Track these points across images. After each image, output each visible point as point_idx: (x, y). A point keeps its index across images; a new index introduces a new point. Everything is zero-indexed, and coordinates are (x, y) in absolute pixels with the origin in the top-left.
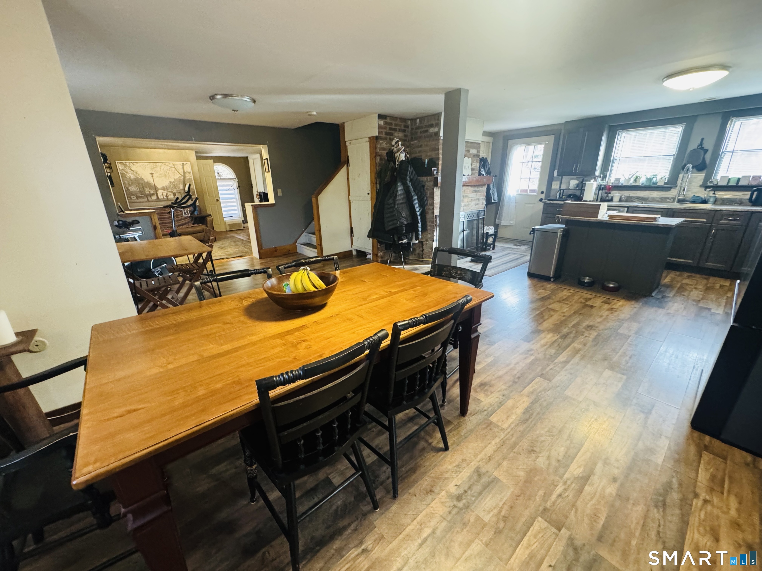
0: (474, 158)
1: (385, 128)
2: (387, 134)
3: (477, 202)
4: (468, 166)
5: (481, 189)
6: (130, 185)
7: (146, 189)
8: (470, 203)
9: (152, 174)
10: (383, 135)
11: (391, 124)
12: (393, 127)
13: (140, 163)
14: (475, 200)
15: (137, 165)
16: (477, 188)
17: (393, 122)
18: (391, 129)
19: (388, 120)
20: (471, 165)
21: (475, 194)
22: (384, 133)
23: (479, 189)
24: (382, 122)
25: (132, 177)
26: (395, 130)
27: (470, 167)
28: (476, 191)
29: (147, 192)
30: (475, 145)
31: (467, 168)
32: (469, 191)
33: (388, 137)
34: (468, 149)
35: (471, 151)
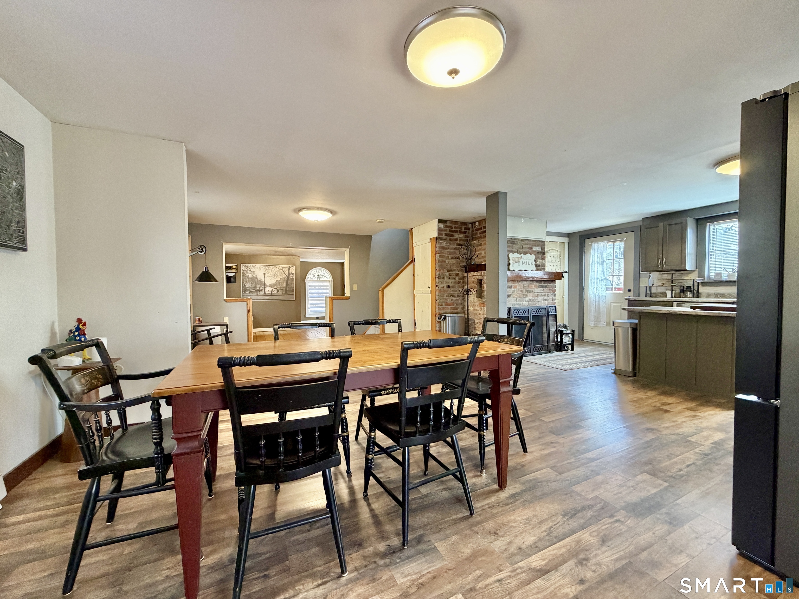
0: (538, 255)
1: (446, 231)
2: (446, 235)
3: (546, 298)
4: (532, 263)
5: (549, 284)
6: (246, 282)
7: (258, 286)
8: (536, 298)
9: (264, 274)
10: (444, 236)
11: (451, 227)
12: (453, 229)
13: (258, 266)
14: (542, 295)
15: (256, 267)
16: (544, 283)
17: (454, 226)
18: (450, 231)
19: (448, 224)
20: (535, 261)
21: (542, 289)
22: (444, 235)
23: (546, 285)
24: (442, 226)
25: (250, 276)
26: (456, 232)
27: (534, 263)
28: (542, 287)
29: (258, 288)
30: (539, 243)
31: (530, 263)
32: (533, 286)
33: (448, 238)
34: (530, 246)
35: (534, 248)
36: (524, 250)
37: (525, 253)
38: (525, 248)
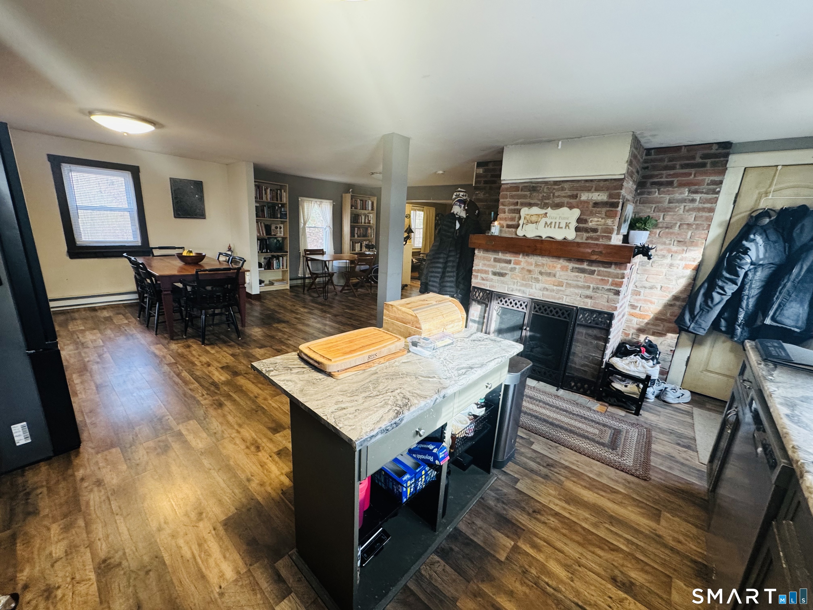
0: (596, 210)
1: (482, 176)
2: (486, 182)
5: (601, 268)
10: (482, 185)
19: (491, 166)
20: (579, 220)
21: (581, 275)
23: (593, 268)
24: (481, 171)
27: (575, 225)
28: (583, 271)
30: (602, 185)
31: (563, 225)
33: (488, 185)
34: (575, 193)
35: (584, 196)
36: (557, 200)
37: (558, 206)
38: (559, 196)
